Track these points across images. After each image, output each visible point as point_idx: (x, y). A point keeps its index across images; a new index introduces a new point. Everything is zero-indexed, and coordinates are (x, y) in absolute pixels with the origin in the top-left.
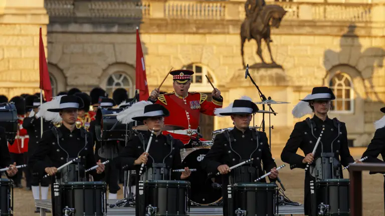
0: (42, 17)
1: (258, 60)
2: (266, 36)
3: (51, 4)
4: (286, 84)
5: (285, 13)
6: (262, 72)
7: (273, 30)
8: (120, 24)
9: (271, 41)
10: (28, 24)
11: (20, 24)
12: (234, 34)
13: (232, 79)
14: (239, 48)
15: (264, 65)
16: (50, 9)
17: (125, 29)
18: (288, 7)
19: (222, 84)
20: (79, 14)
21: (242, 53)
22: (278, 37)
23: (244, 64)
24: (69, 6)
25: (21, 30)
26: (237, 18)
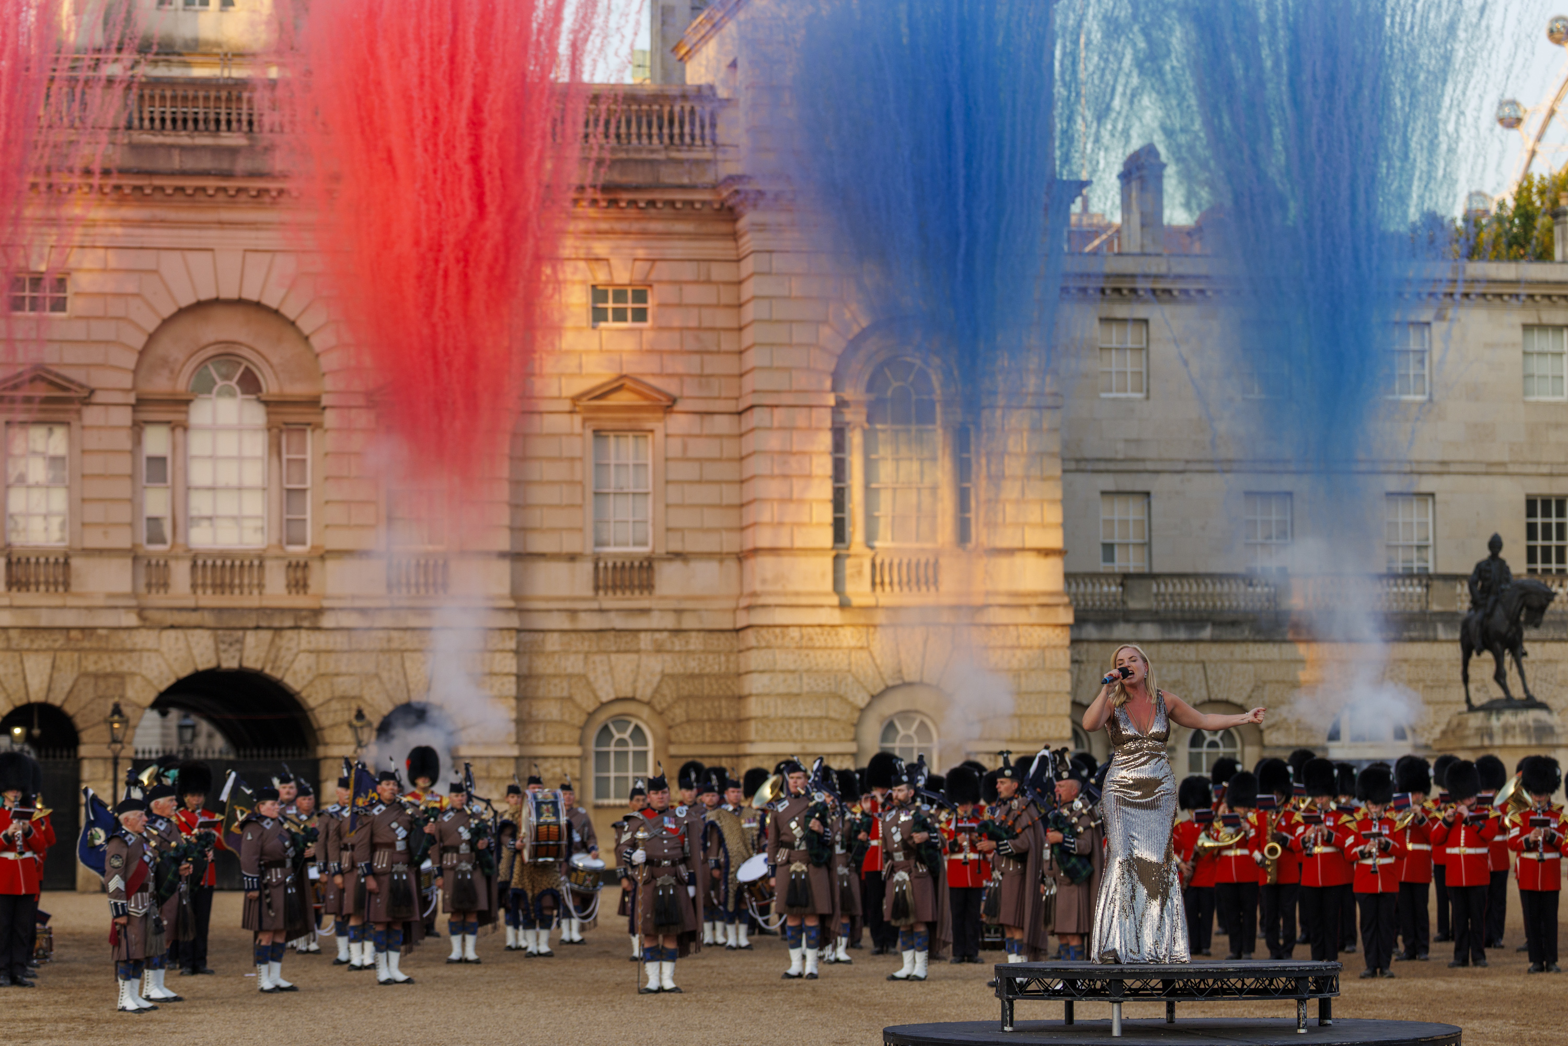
0: (1061, 610)
1: (1498, 693)
2: (1515, 646)
3: (1078, 585)
4: (1555, 741)
5: (1550, 596)
6: (1508, 717)
7: (1529, 633)
8: (1216, 624)
9: (1525, 654)
10: (1032, 625)
11: (1016, 625)
12: (1447, 641)
13: (1444, 733)
14: (1460, 669)
15: (1509, 704)
16: (1075, 595)
17: (1227, 634)
18: (1557, 583)
19: (1422, 741)
20: (1133, 605)
21: (1466, 679)
22: (1537, 646)
23: (1468, 700)
24: (1113, 589)
25: (1018, 637)
26: (1453, 608)
